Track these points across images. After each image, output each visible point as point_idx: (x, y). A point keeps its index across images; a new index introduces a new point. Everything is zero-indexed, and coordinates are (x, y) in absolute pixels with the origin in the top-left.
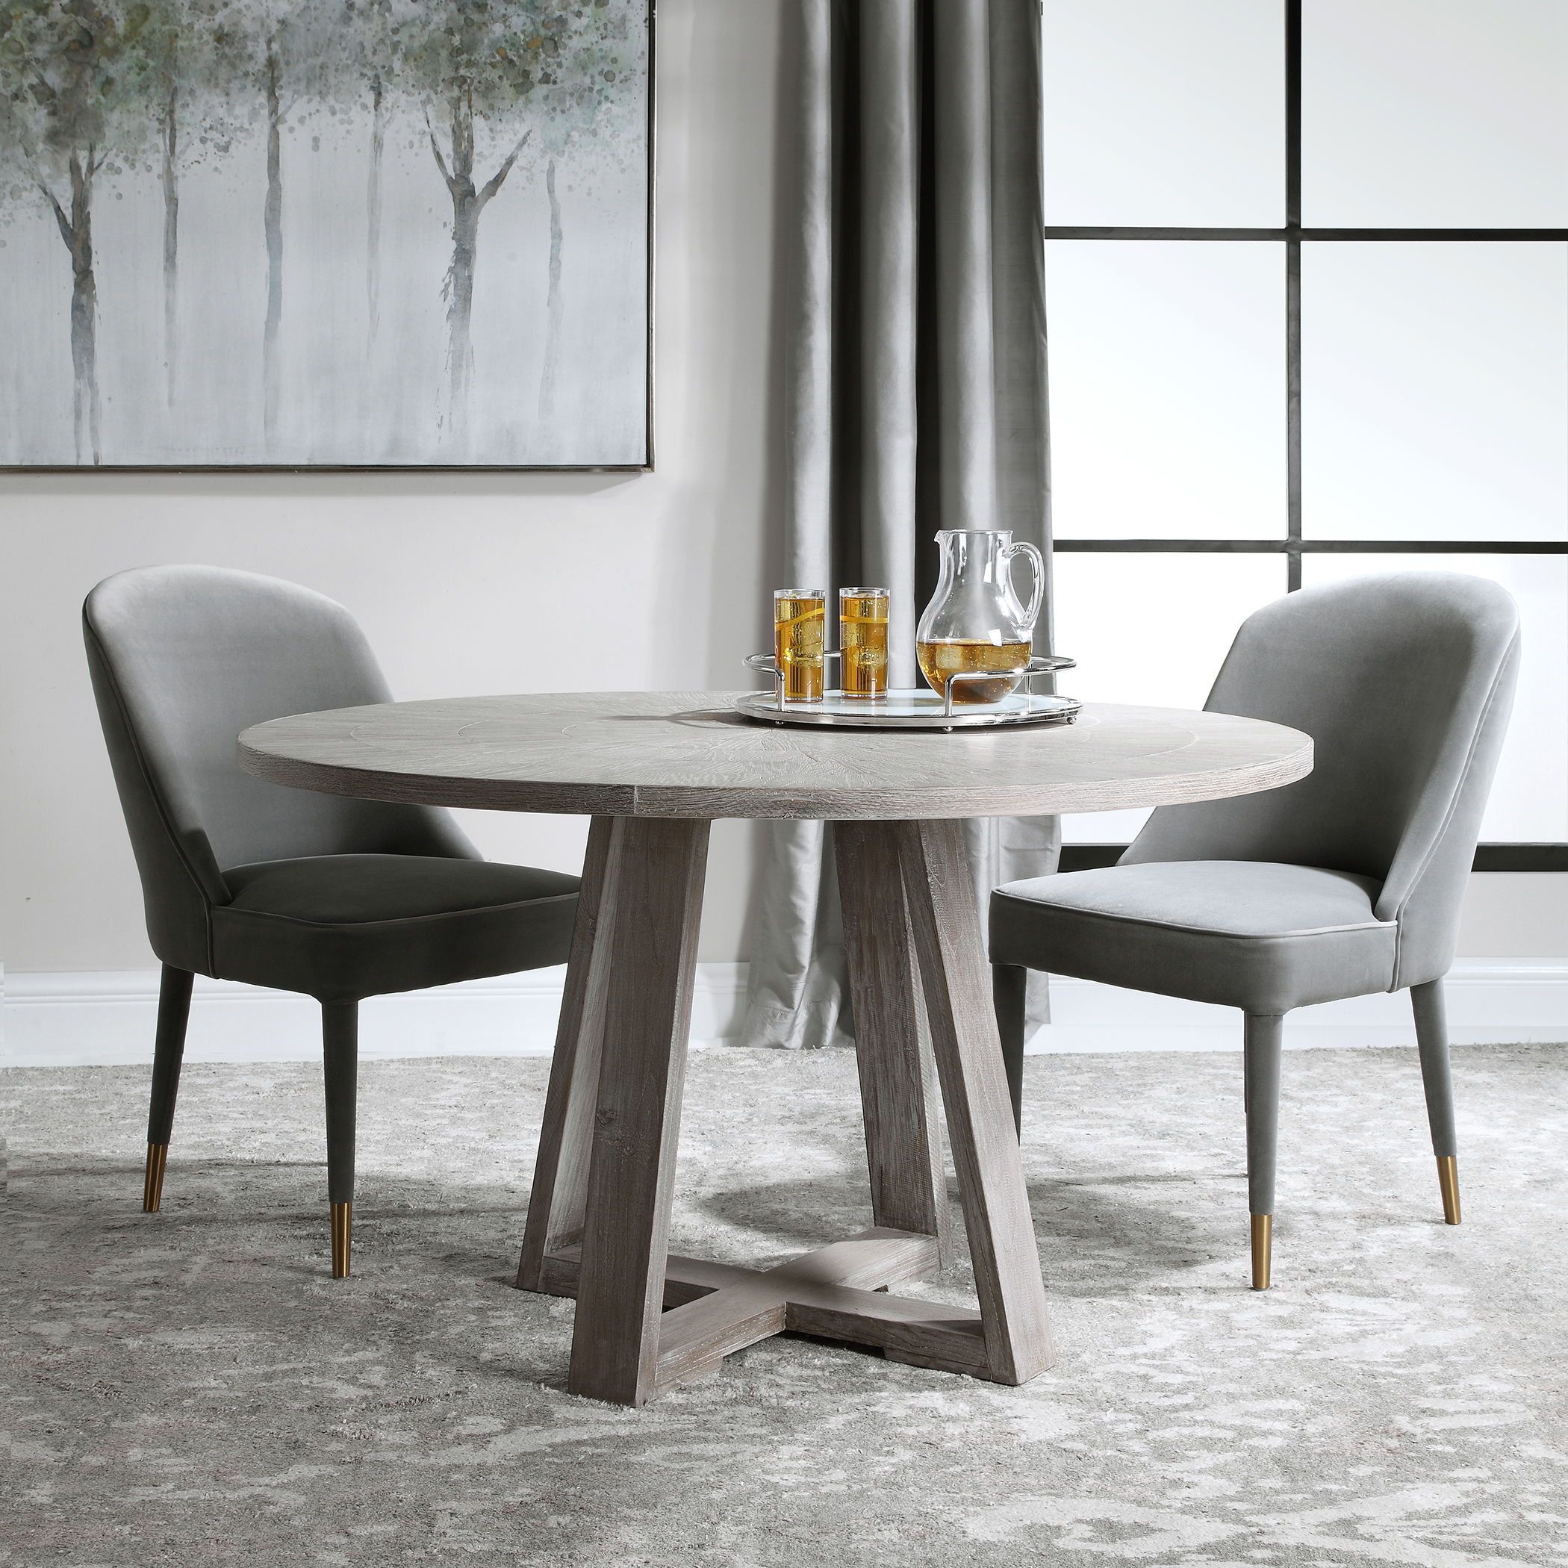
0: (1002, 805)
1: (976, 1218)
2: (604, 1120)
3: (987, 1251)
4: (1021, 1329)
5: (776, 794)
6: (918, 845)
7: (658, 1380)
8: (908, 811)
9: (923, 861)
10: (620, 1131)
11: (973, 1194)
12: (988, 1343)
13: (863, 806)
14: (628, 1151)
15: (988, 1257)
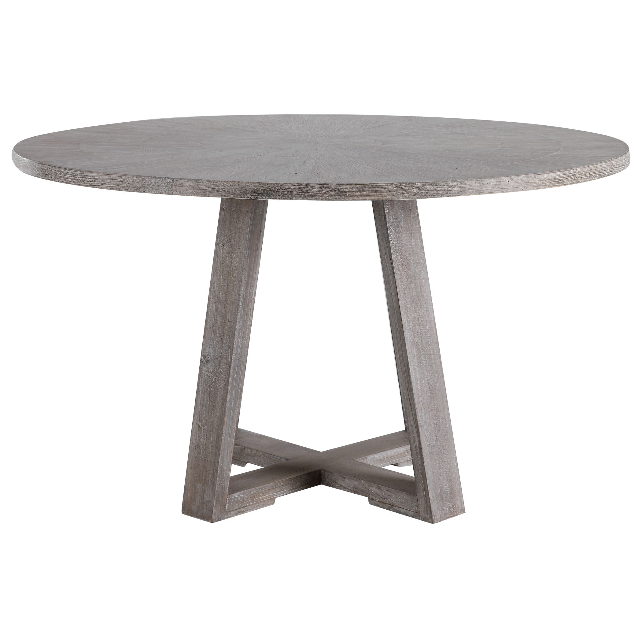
0: (376, 194)
1: (412, 426)
2: (204, 362)
3: (418, 446)
4: (438, 492)
5: (247, 185)
7: (228, 508)
8: (320, 196)
9: (385, 221)
10: (212, 368)
11: (411, 412)
12: (418, 498)
13: (295, 193)
14: (214, 379)
15: (418, 450)
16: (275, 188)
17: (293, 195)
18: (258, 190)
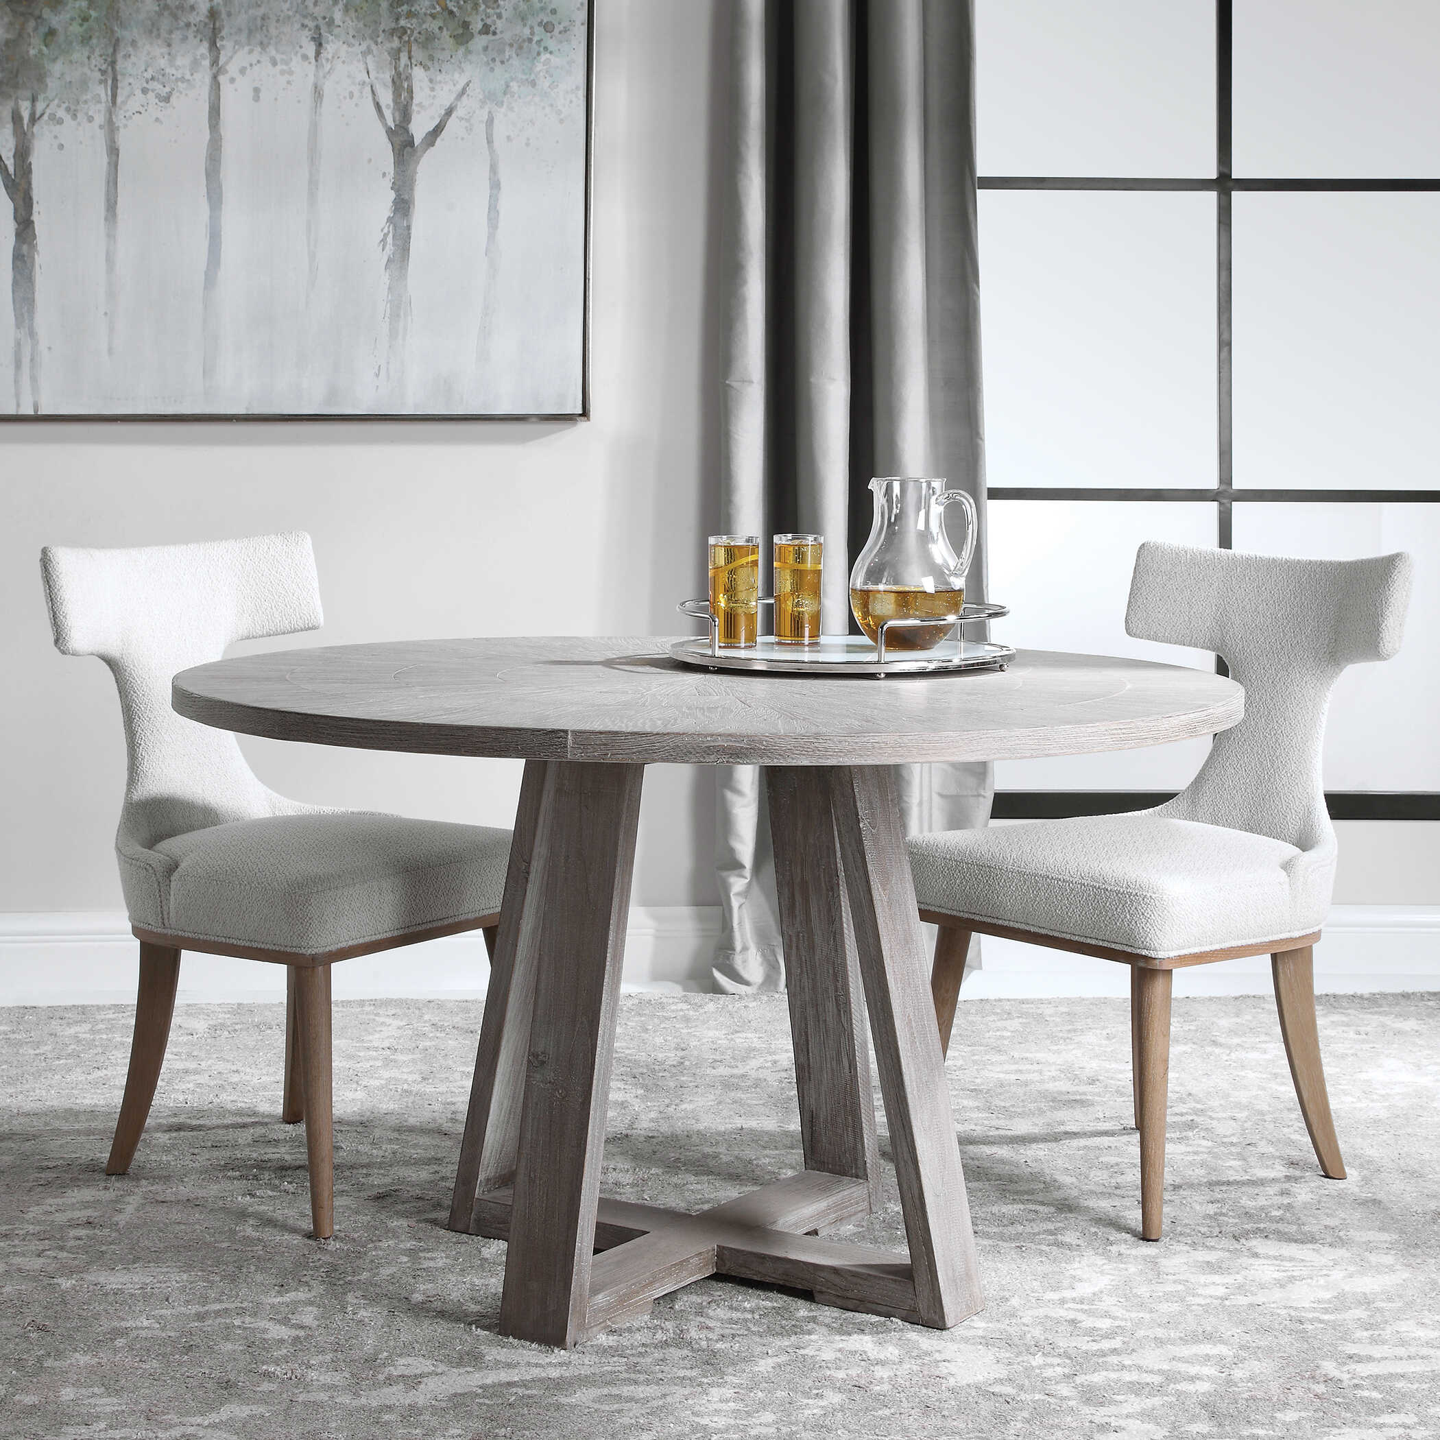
0: (934, 751)
2: (536, 1063)
3: (916, 1195)
4: (950, 1274)
5: (709, 739)
6: (850, 791)
7: (589, 1322)
8: (840, 757)
9: (855, 806)
10: (552, 1074)
12: (917, 1286)
13: (796, 752)
14: (560, 1094)
15: (917, 1202)
16: (761, 743)
17: (793, 756)
18: (730, 748)
